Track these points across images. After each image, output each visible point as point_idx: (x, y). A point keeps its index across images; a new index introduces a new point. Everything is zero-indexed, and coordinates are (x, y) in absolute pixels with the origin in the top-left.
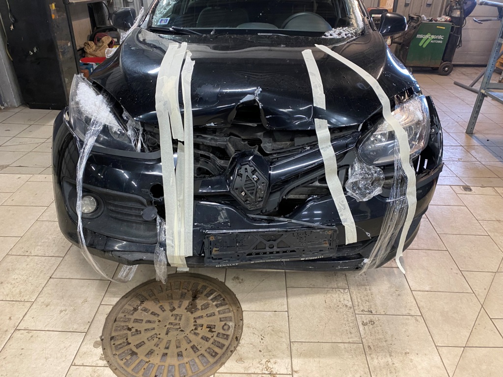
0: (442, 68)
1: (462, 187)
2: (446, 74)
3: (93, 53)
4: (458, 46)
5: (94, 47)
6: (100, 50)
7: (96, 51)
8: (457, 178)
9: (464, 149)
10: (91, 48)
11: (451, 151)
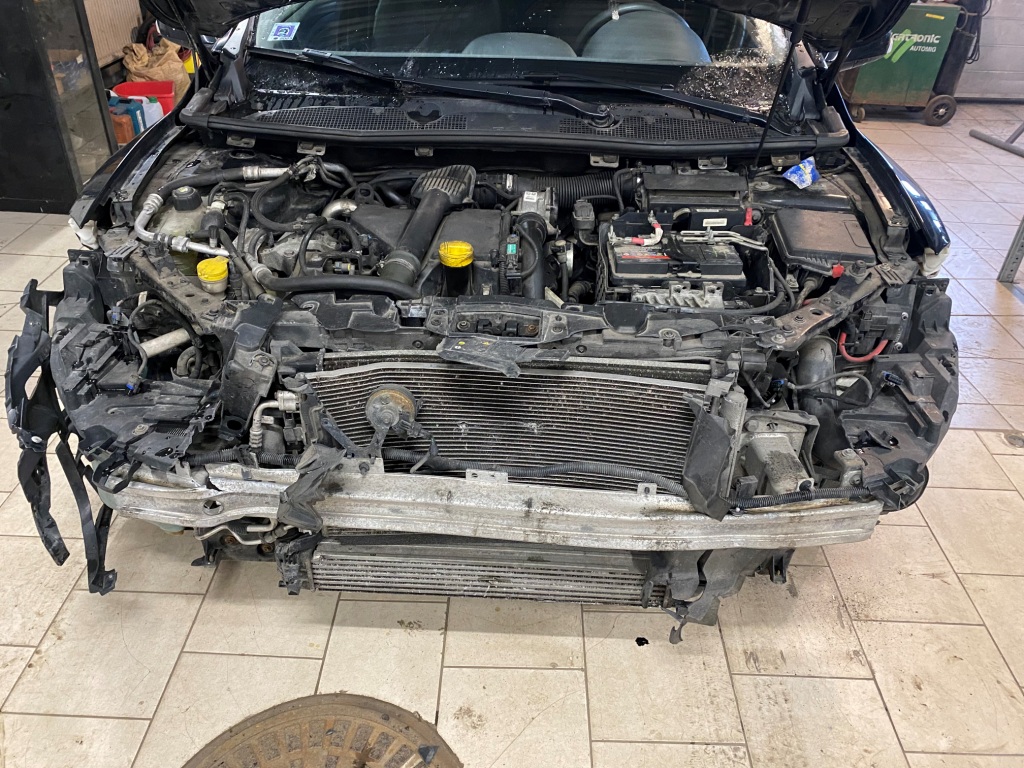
0: (932, 109)
1: (1003, 435)
2: (940, 121)
3: (144, 72)
4: (970, 58)
5: (146, 58)
6: (160, 65)
7: (152, 67)
8: (989, 408)
9: (996, 325)
10: (140, 61)
11: (968, 328)
